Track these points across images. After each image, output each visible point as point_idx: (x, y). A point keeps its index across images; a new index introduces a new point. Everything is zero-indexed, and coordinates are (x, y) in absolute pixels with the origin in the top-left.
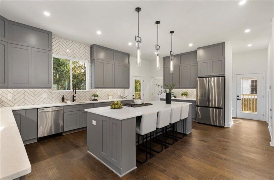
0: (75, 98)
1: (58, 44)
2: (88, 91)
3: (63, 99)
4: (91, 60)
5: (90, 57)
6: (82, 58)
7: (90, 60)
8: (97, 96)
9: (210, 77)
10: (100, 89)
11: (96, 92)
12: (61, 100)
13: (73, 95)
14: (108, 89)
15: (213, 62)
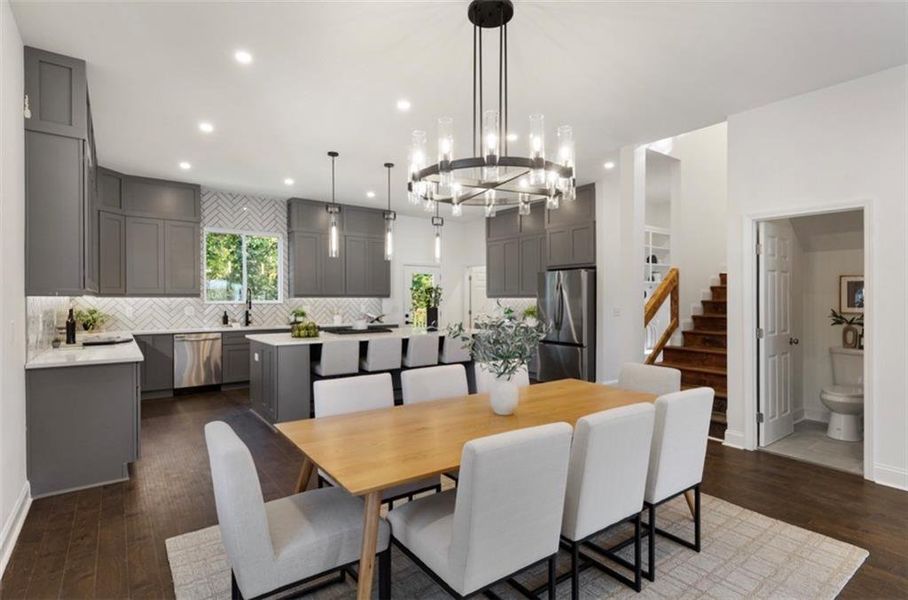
0: (250, 319)
1: (215, 205)
2: (282, 302)
3: (225, 320)
4: (289, 233)
5: (285, 226)
6: (267, 229)
7: (286, 233)
8: (303, 314)
9: (562, 269)
10: (311, 299)
11: (301, 306)
12: (221, 320)
13: (247, 312)
14: (334, 299)
15: (574, 231)
